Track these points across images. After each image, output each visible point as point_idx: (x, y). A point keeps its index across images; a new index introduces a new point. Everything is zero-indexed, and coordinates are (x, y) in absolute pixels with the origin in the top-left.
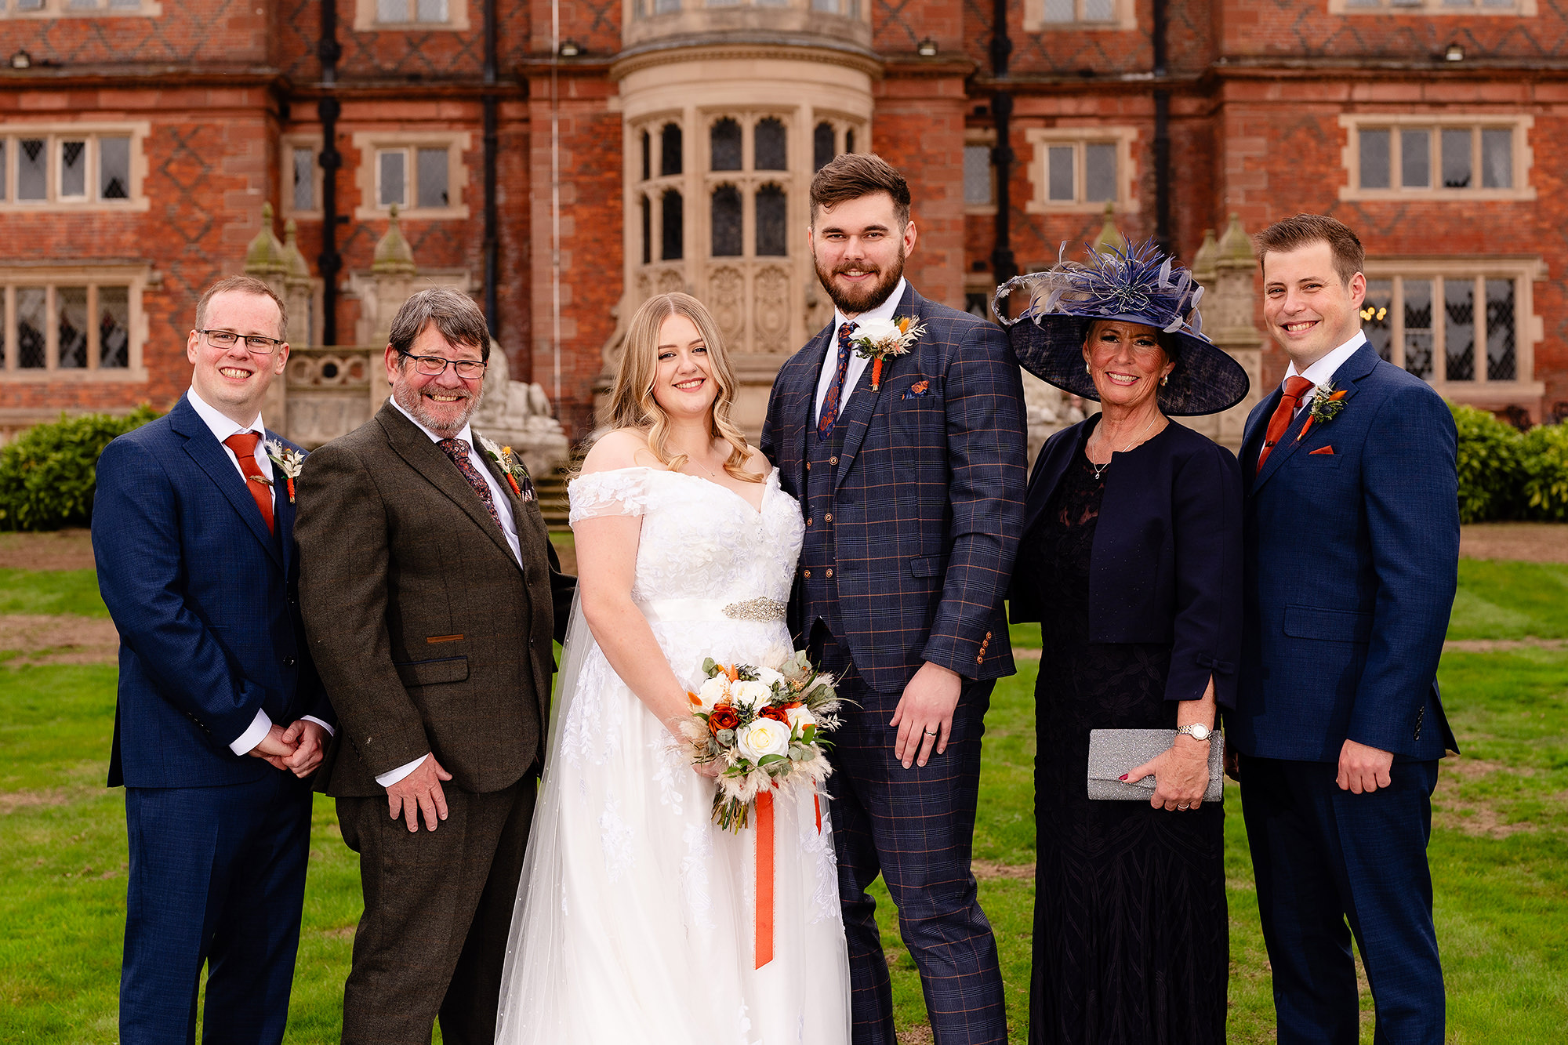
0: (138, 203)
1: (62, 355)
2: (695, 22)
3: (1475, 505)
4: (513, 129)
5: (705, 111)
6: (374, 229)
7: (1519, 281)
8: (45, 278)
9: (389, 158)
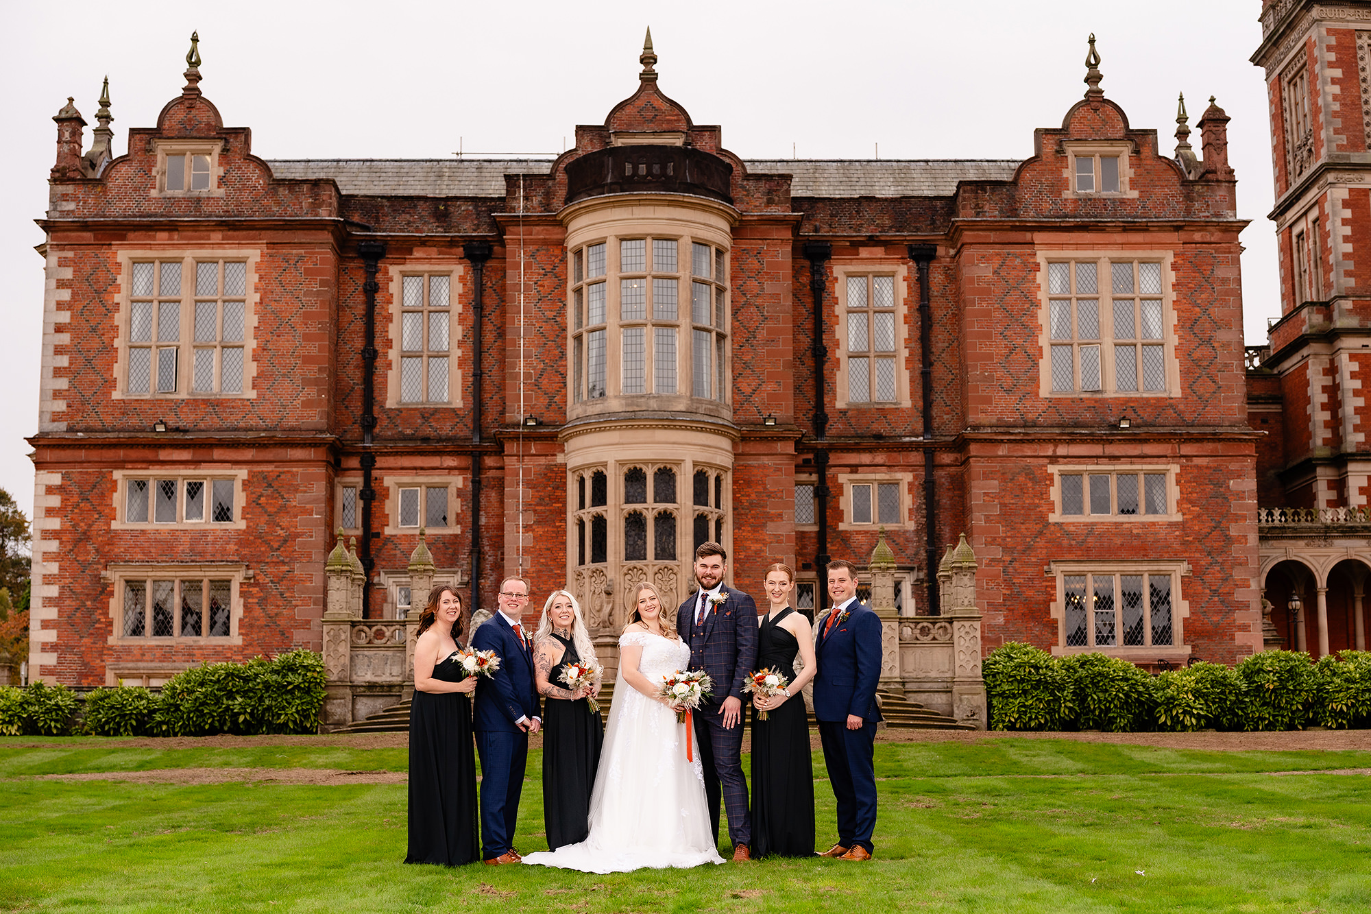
1: (184, 627)
2: (614, 405)
3: (1123, 722)
4: (491, 473)
5: (622, 463)
6: (396, 541)
7: (1173, 576)
8: (173, 574)
9: (407, 493)
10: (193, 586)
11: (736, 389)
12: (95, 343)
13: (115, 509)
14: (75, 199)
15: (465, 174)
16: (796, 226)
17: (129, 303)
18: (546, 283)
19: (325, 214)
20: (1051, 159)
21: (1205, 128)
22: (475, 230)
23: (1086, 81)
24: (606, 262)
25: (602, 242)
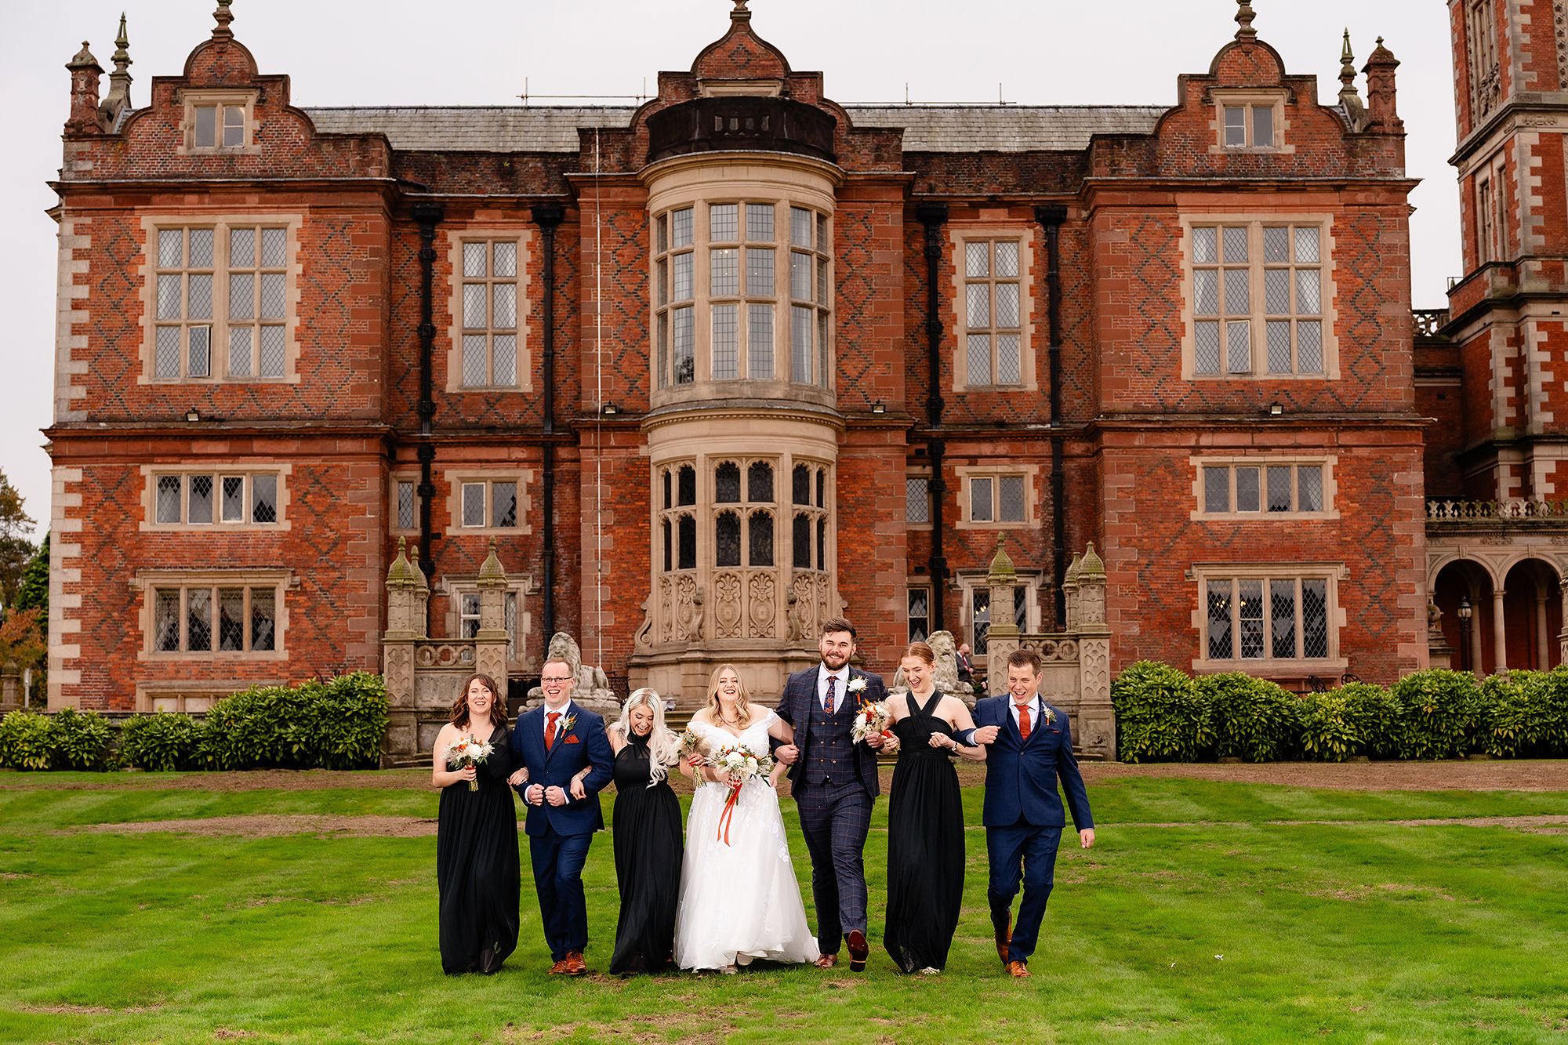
1: (222, 641)
2: (704, 392)
4: (566, 466)
5: (712, 457)
6: (459, 542)
7: (1329, 580)
8: (210, 581)
9: (471, 489)
10: (230, 595)
11: (840, 372)
12: (118, 322)
13: (143, 509)
14: (93, 157)
15: (533, 124)
16: (908, 186)
17: (155, 275)
18: (626, 252)
19: (376, 173)
20: (1197, 109)
21: (1372, 73)
22: (544, 191)
23: (1237, 19)
24: (694, 230)
25: (689, 207)
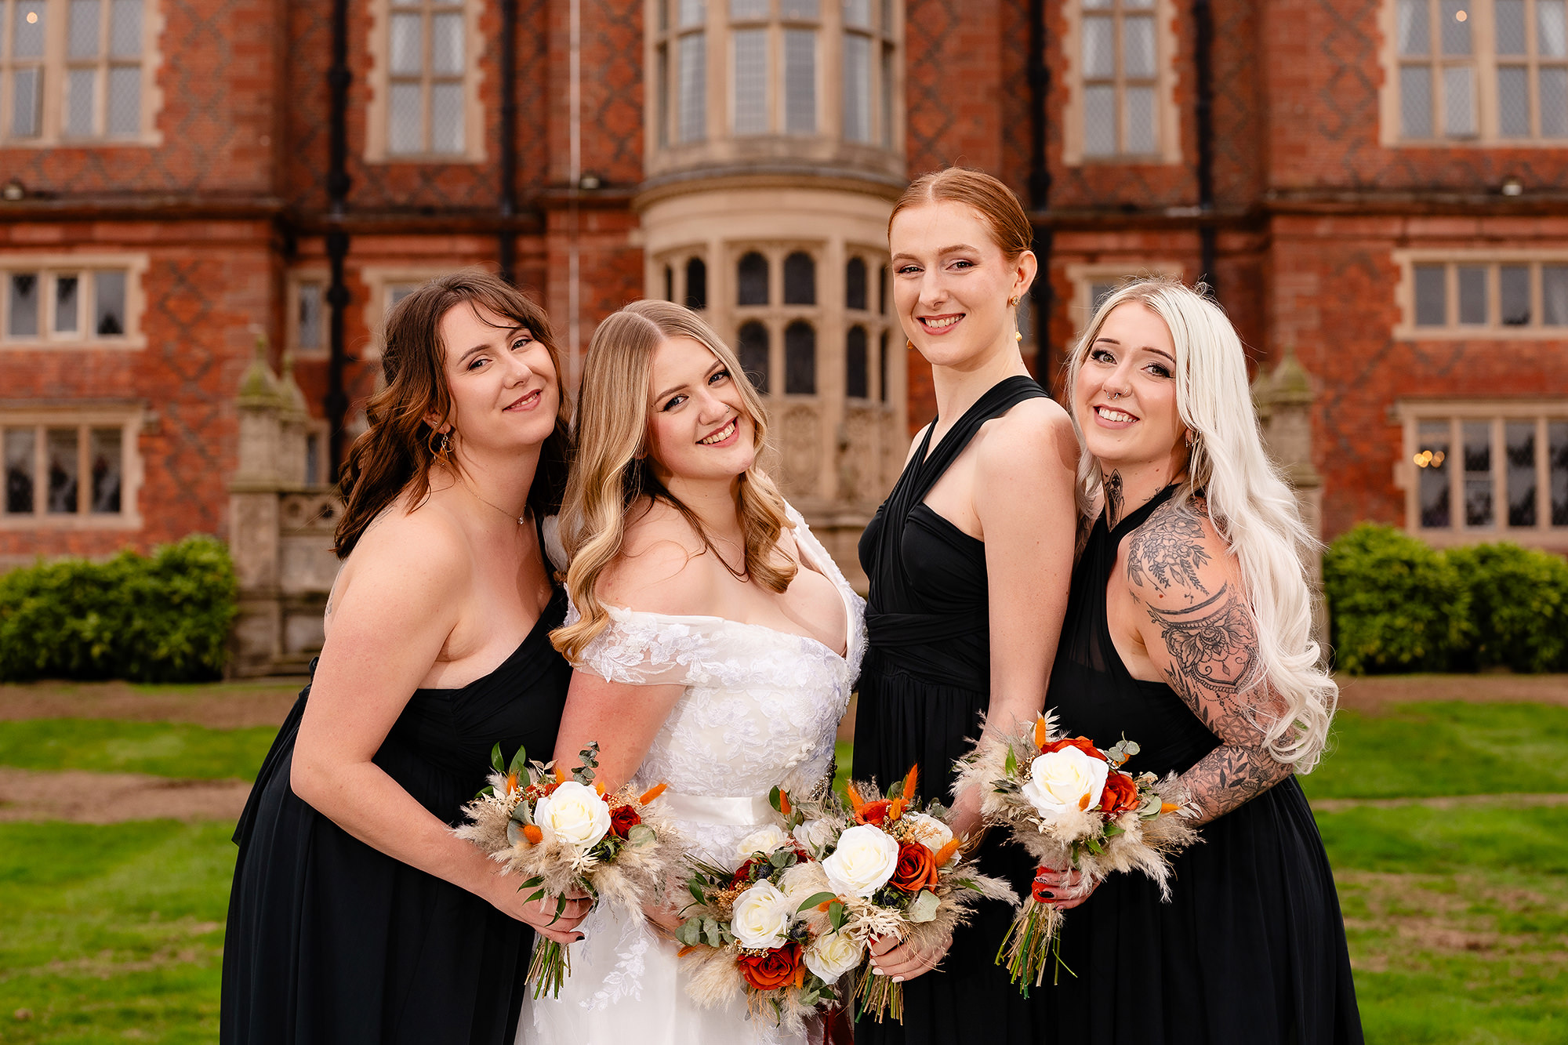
0: (134, 340)
1: (51, 501)
2: (721, 152)
4: (530, 265)
5: (731, 244)
8: (34, 418)
10: (63, 437)
11: (912, 131)
